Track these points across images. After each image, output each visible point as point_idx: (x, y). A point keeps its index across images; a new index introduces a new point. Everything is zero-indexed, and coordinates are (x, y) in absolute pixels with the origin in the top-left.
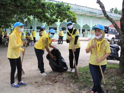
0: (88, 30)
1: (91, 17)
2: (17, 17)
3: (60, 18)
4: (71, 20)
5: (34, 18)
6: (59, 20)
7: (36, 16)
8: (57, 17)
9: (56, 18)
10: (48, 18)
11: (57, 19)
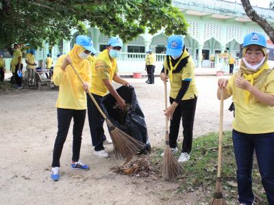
0: (217, 52)
1: (224, 21)
2: (54, 25)
3: (149, 25)
4: (174, 28)
5: (92, 25)
6: (147, 29)
7: (96, 20)
8: (143, 23)
9: (140, 25)
10: (122, 26)
11: (142, 26)
